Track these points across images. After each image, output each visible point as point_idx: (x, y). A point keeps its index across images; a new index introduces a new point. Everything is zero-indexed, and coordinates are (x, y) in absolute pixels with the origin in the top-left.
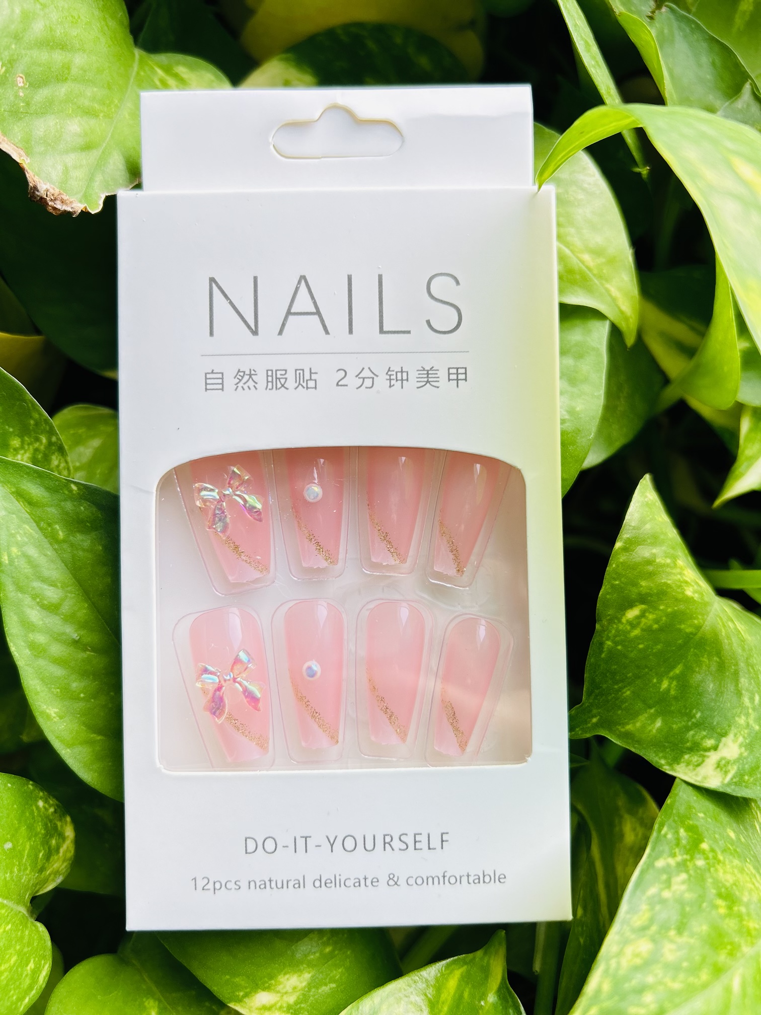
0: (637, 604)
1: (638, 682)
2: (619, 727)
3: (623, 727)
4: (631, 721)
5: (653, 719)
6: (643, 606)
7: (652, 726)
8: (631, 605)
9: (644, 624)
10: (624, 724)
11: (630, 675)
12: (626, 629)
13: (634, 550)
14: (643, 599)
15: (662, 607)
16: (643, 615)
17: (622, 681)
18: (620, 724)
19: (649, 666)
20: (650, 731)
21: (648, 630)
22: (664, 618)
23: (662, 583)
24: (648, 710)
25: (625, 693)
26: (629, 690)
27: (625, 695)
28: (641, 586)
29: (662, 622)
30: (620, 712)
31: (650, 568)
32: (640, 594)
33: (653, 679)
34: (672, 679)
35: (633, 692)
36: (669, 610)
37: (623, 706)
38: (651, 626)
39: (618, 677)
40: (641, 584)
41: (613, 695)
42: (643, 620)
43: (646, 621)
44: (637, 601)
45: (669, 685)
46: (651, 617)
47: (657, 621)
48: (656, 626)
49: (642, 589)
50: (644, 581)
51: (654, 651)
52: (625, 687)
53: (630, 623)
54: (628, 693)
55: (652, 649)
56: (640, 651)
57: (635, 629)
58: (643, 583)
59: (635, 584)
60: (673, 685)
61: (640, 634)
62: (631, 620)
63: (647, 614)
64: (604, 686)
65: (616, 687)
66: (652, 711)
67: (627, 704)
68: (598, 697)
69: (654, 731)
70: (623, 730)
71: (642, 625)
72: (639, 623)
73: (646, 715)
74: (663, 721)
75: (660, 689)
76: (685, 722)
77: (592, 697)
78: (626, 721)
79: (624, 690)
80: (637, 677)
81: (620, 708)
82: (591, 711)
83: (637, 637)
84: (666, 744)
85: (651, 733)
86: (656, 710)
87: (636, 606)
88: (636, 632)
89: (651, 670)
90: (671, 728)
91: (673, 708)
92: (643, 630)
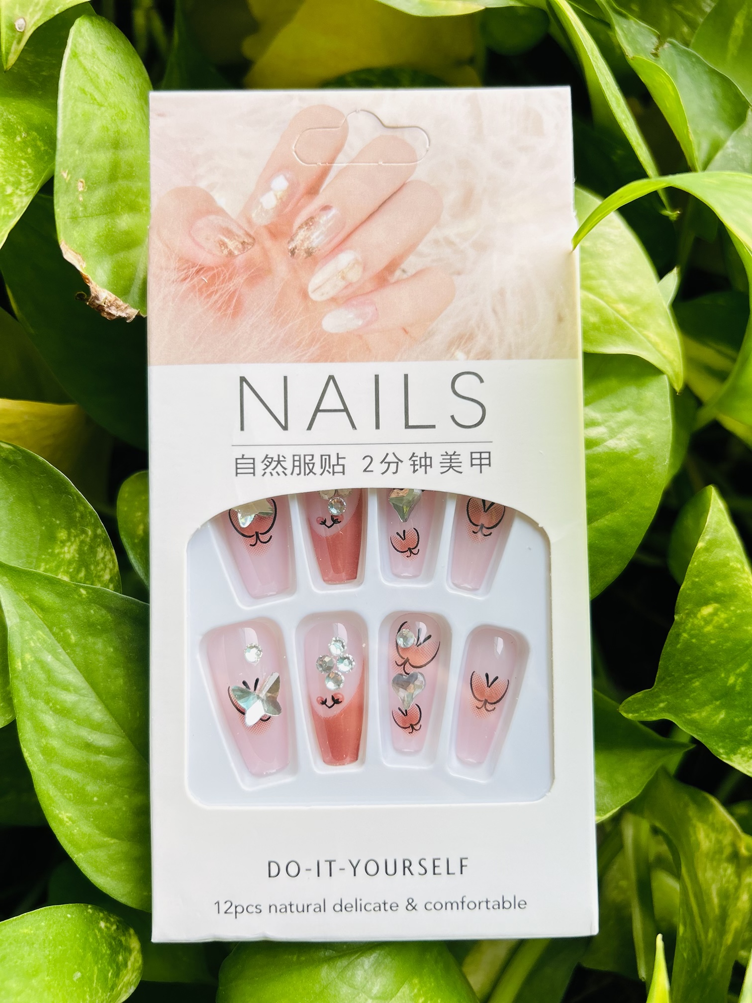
0: (712, 602)
1: (708, 675)
2: (686, 715)
3: (690, 715)
4: (698, 710)
5: (717, 710)
6: (716, 605)
7: (716, 716)
8: (706, 602)
9: (716, 622)
10: (690, 712)
11: (701, 667)
12: (701, 624)
13: (713, 552)
14: (718, 598)
15: (732, 608)
16: (715, 613)
17: (693, 672)
18: (686, 712)
19: (719, 661)
20: (714, 721)
21: (720, 627)
22: (734, 619)
23: (734, 585)
24: (714, 702)
25: (694, 683)
26: (698, 681)
27: (694, 685)
28: (717, 586)
29: (732, 622)
30: (687, 700)
31: (725, 570)
32: (715, 593)
33: (722, 673)
34: (739, 675)
35: (702, 684)
36: (738, 611)
37: (692, 695)
38: (722, 625)
39: (689, 668)
40: (717, 584)
41: (683, 684)
42: (716, 618)
43: (718, 619)
44: (711, 600)
45: (735, 681)
46: (723, 616)
47: (728, 620)
48: (726, 625)
49: (717, 589)
50: (720, 582)
51: (724, 648)
52: (693, 678)
53: (705, 619)
54: (697, 684)
55: (723, 646)
56: (712, 646)
57: (709, 625)
58: (719, 584)
59: (712, 584)
60: (738, 682)
61: (711, 631)
62: (705, 616)
63: (719, 613)
64: (676, 675)
65: (687, 676)
66: (718, 703)
67: (695, 694)
68: (669, 685)
69: (718, 721)
70: (689, 717)
71: (714, 622)
72: (712, 620)
73: (712, 706)
74: (727, 714)
75: (727, 684)
76: (745, 716)
77: (663, 683)
78: (693, 709)
79: (694, 681)
80: (707, 670)
81: (688, 696)
82: (659, 696)
83: (709, 633)
84: (727, 735)
85: (715, 723)
86: (721, 703)
87: (711, 604)
88: (709, 628)
89: (720, 665)
90: (733, 721)
91: (736, 703)
92: (714, 627)
